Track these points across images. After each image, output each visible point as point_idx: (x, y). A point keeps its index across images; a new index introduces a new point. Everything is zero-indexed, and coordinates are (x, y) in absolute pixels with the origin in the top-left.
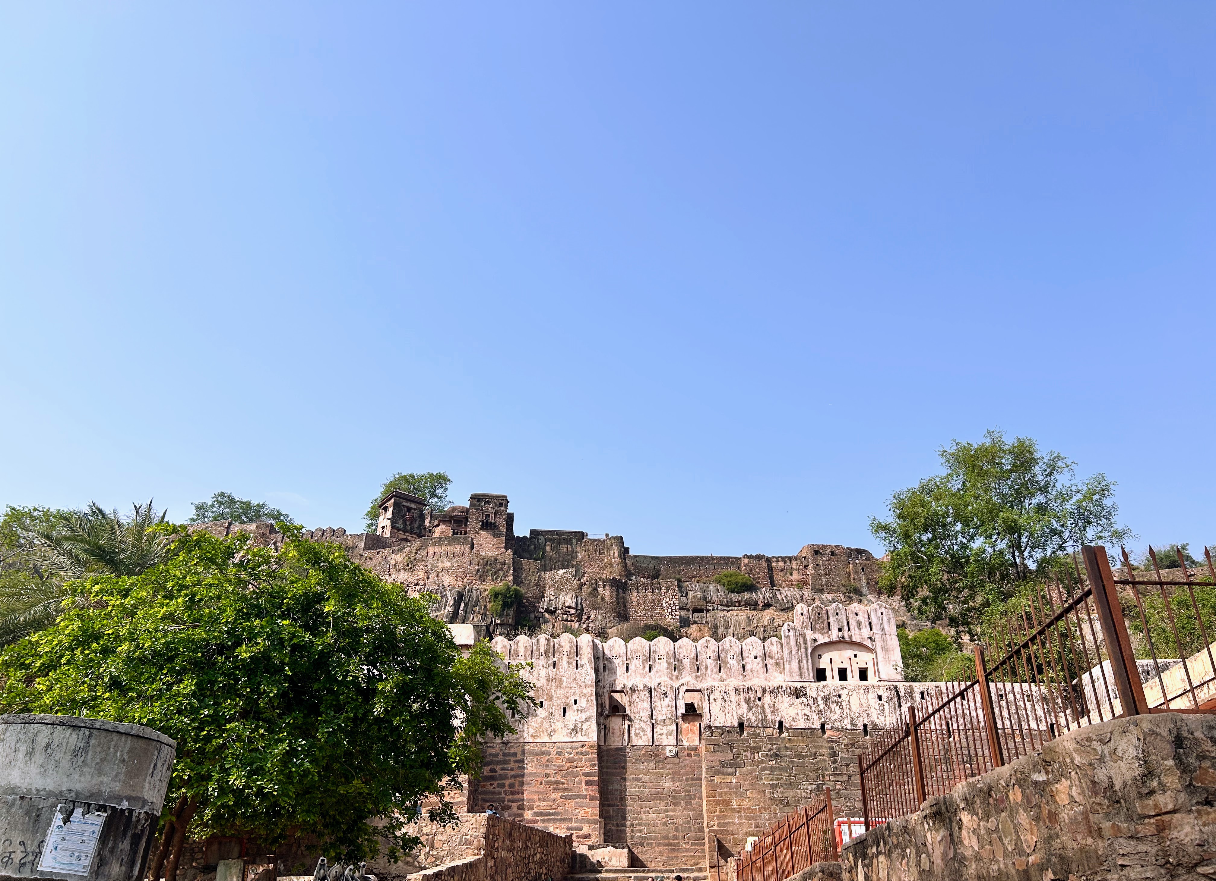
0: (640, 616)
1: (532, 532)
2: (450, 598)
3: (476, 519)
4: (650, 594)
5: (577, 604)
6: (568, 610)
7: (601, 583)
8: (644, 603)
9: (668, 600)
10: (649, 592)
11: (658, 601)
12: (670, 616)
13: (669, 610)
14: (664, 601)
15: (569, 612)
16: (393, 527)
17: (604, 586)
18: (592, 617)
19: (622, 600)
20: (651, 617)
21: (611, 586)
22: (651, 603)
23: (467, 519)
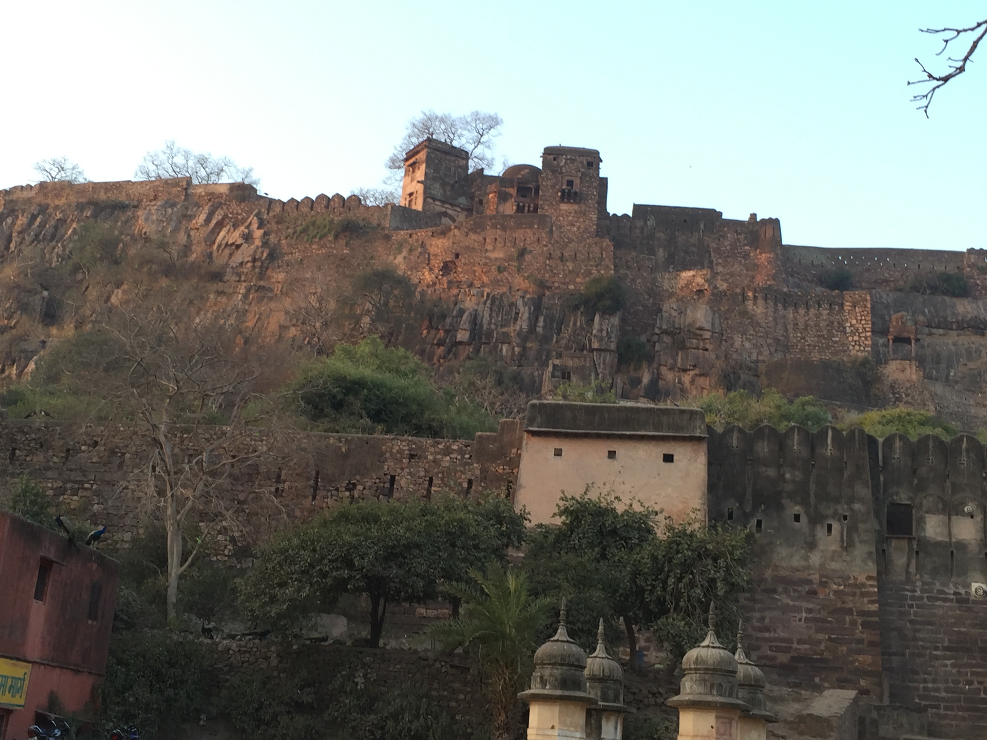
0: (809, 345)
1: (636, 207)
2: (522, 309)
3: (553, 187)
4: (826, 312)
5: (713, 325)
6: (698, 331)
7: (750, 294)
8: (816, 325)
9: (854, 322)
10: (824, 309)
11: (839, 323)
12: (857, 347)
13: (856, 337)
14: (848, 324)
15: (701, 336)
16: (427, 195)
17: (755, 297)
19: (782, 321)
20: (828, 347)
21: (766, 299)
22: (828, 325)
23: (539, 185)
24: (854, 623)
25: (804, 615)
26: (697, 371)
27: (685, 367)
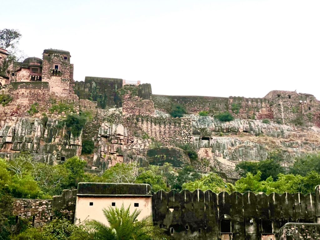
0: (166, 142)
1: (87, 78)
2: (37, 126)
3: (49, 68)
4: (173, 127)
5: (124, 133)
6: (118, 136)
8: (169, 132)
9: (185, 131)
10: (172, 125)
11: (178, 131)
12: (187, 142)
13: (186, 138)
14: (183, 132)
17: (142, 120)
18: (135, 142)
19: (154, 131)
20: (174, 142)
21: (147, 121)
22: (174, 132)
23: (41, 68)
26: (118, 154)
27: (112, 152)
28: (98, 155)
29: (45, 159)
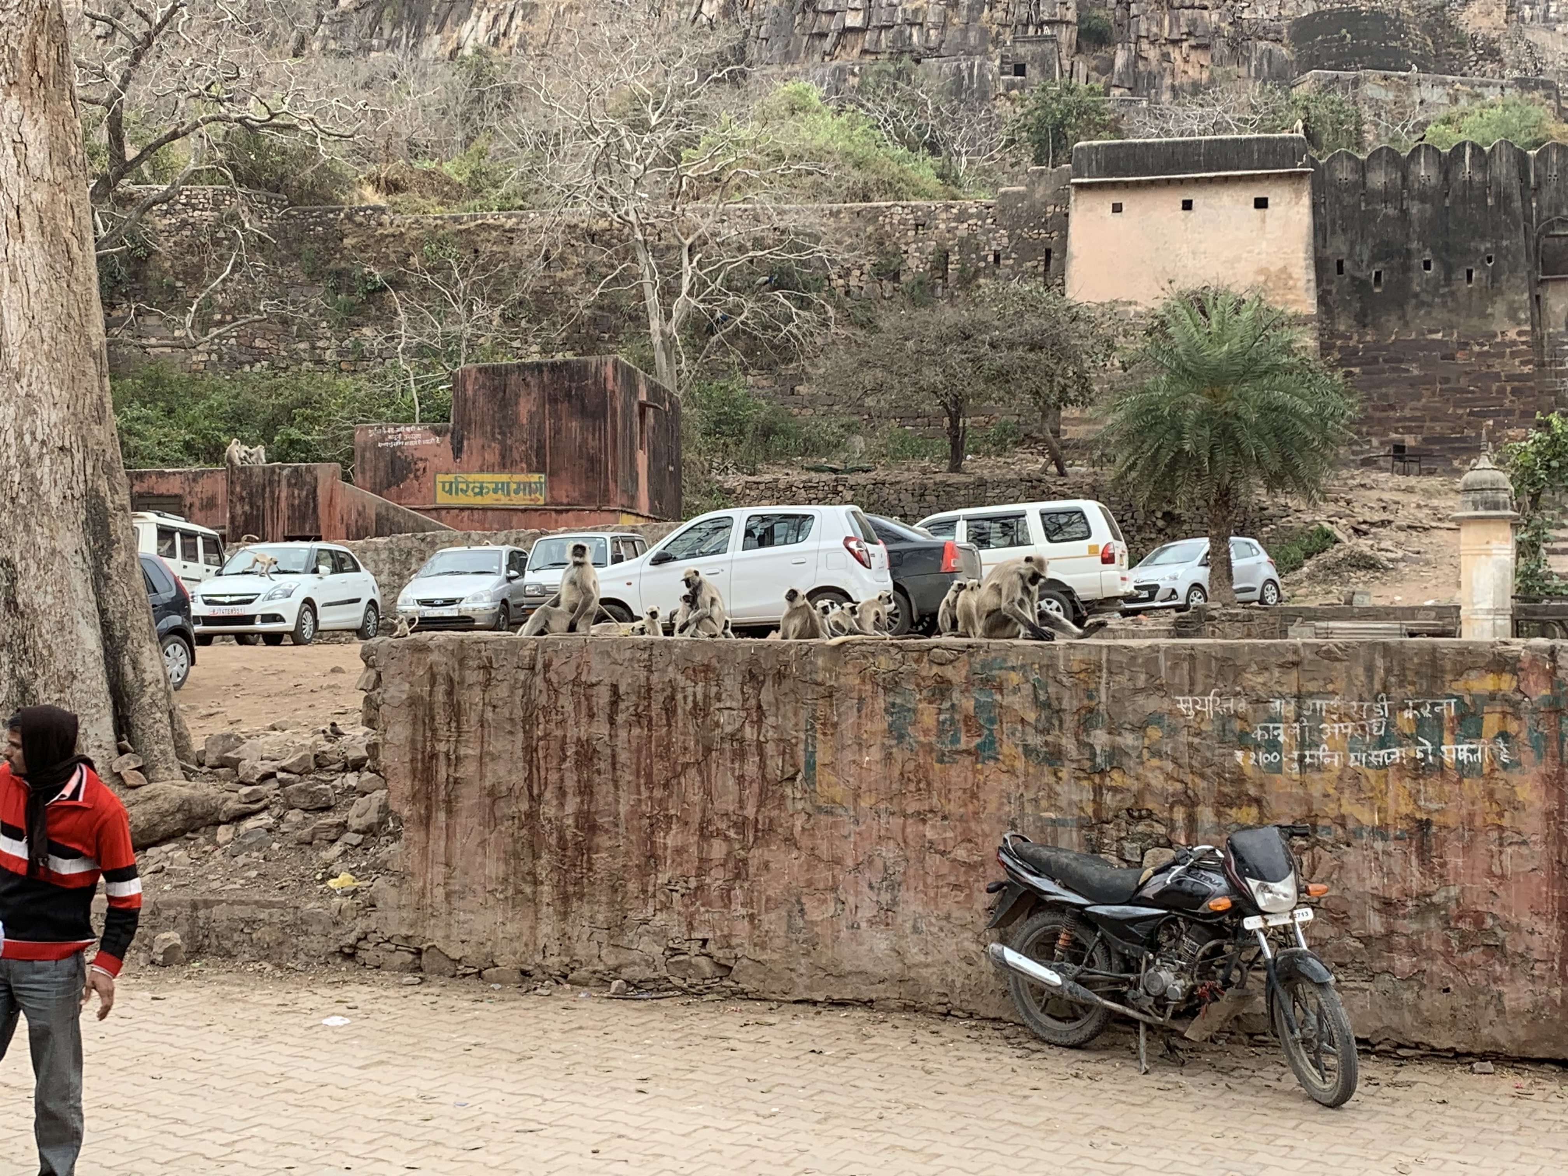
24: (1502, 391)
25: (1439, 386)
26: (1193, 42)
27: (1175, 36)
28: (1129, 49)
29: (966, 74)
